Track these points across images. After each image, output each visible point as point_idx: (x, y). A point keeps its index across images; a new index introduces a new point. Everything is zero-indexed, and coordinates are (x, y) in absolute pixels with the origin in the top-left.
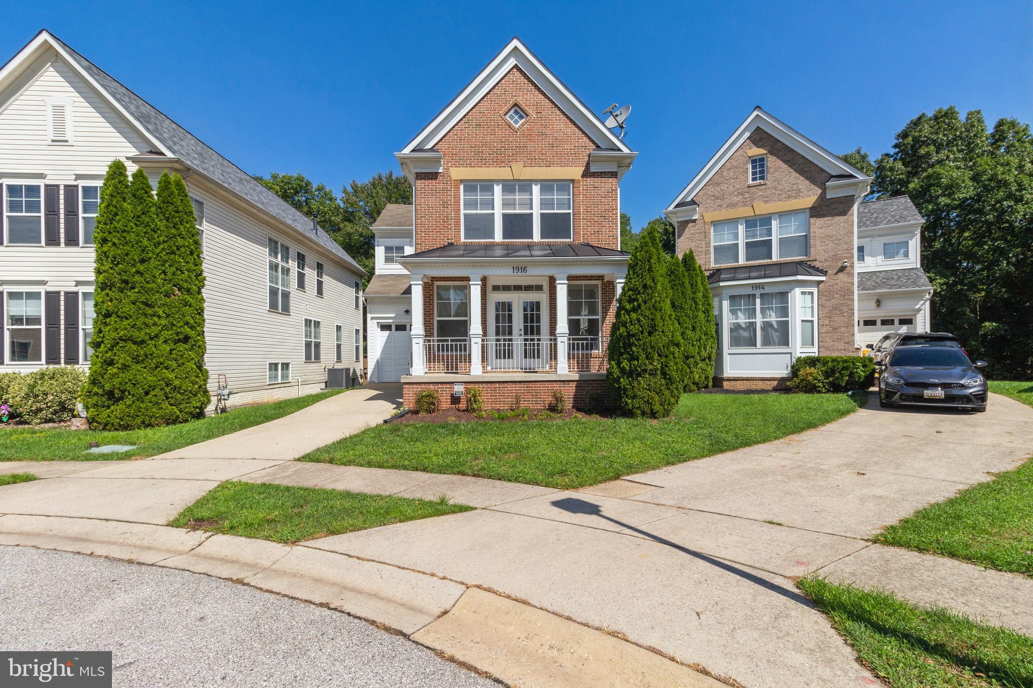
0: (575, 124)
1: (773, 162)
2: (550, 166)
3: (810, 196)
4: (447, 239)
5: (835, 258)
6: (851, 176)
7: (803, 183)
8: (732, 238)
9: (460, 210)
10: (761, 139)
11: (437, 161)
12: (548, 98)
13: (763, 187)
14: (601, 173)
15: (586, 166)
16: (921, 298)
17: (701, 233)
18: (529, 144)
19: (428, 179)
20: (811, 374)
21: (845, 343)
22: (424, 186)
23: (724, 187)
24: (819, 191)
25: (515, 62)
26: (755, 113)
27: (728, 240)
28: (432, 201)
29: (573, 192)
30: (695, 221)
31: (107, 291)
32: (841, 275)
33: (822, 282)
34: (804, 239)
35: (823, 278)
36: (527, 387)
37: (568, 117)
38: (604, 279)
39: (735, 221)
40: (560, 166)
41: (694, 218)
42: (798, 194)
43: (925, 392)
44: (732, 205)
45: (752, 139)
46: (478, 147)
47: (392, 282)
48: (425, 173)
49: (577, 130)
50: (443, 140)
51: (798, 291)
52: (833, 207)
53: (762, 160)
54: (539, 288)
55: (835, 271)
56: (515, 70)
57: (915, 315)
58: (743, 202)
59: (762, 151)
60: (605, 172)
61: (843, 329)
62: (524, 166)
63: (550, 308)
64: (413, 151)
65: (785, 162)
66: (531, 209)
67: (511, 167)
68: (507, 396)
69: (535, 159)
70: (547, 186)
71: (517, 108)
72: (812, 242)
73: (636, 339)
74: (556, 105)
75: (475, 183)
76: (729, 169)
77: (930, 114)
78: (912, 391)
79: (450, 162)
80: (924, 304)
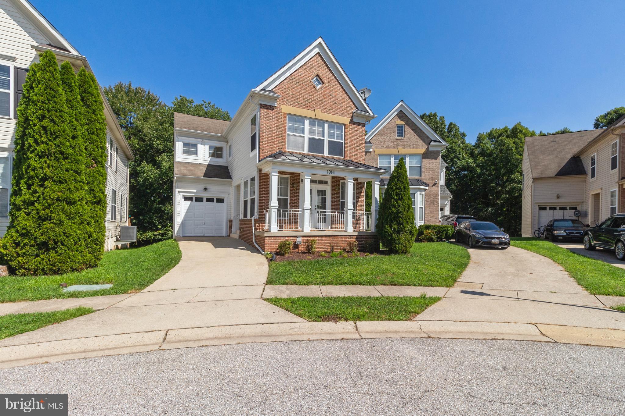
0: (347, 94)
1: (407, 129)
2: (334, 115)
3: (422, 149)
4: (279, 148)
5: (432, 179)
6: (440, 142)
7: (420, 142)
8: (387, 163)
9: (286, 131)
10: (402, 116)
11: (275, 99)
12: (334, 76)
13: (403, 140)
14: (358, 123)
15: (351, 118)
16: (447, 199)
17: (373, 159)
18: (324, 100)
19: (268, 109)
20: (430, 233)
21: (435, 219)
22: (266, 113)
23: (385, 137)
24: (426, 147)
25: (318, 51)
26: (401, 103)
27: (386, 165)
28: (270, 123)
29: (345, 131)
30: (370, 152)
31: (46, 159)
32: (434, 187)
33: (427, 189)
34: (419, 168)
35: (427, 188)
36: (333, 239)
37: (343, 89)
38: (358, 181)
39: (389, 155)
40: (339, 116)
41: (370, 151)
42: (417, 146)
43: (492, 241)
44: (388, 147)
45: (398, 115)
46: (297, 95)
47: (191, 168)
48: (266, 105)
49: (347, 97)
50: (277, 87)
51: (419, 193)
52: (432, 155)
53: (402, 127)
54: (326, 183)
55: (432, 185)
56: (317, 55)
57: (444, 207)
58: (393, 146)
59: (402, 122)
60: (360, 123)
61: (434, 212)
62: (321, 112)
63: (332, 195)
64: (261, 90)
65: (413, 130)
66: (323, 136)
67: (314, 111)
68: (323, 244)
69: (327, 109)
70: (332, 125)
71: (317, 77)
72: (423, 170)
73: (401, 214)
74: (338, 81)
75: (294, 117)
76: (387, 129)
77: (428, 114)
78: (486, 240)
79: (281, 101)
80: (448, 202)
